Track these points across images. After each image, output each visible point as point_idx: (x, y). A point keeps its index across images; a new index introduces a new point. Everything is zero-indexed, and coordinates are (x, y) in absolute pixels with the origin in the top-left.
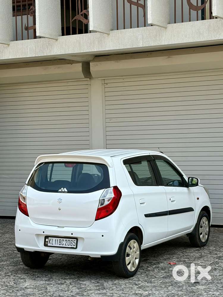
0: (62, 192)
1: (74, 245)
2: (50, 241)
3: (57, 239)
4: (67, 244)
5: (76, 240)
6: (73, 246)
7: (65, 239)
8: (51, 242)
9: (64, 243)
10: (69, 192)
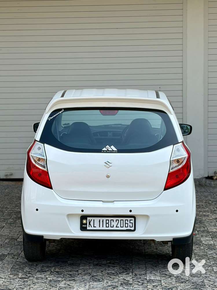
0: (107, 151)
1: (131, 226)
2: (90, 223)
3: (101, 219)
4: (119, 225)
5: (133, 219)
6: (129, 228)
7: (115, 219)
8: (92, 223)
9: (114, 224)
10: (119, 151)
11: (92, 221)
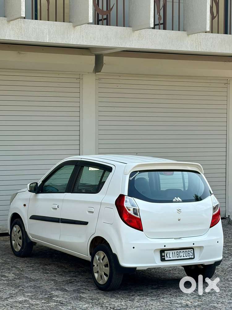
0: (176, 202)
1: (192, 255)
2: (167, 255)
4: (185, 255)
6: (190, 257)
9: (182, 254)
10: (184, 201)
11: (168, 253)
